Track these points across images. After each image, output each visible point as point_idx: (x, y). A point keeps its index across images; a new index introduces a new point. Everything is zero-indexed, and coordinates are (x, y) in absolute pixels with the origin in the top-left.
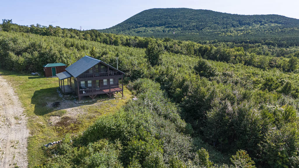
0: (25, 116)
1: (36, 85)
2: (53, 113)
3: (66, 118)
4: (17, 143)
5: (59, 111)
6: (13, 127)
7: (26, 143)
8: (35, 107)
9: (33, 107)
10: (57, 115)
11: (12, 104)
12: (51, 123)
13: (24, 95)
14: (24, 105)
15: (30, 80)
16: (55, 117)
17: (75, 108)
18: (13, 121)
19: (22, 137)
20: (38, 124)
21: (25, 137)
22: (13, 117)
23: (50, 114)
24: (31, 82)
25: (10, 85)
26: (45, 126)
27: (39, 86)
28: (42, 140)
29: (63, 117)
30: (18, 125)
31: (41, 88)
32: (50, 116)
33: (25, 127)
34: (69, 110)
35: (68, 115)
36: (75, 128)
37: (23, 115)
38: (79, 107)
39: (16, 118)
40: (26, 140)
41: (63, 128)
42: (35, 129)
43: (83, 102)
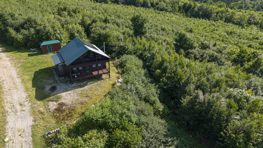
0: (28, 102)
1: (35, 65)
2: (51, 98)
3: (62, 104)
4: (23, 132)
5: (56, 95)
6: (19, 114)
7: (30, 131)
8: (36, 91)
9: (34, 92)
10: (55, 101)
11: (16, 88)
12: (49, 109)
13: (26, 76)
14: (27, 90)
15: (30, 58)
16: (52, 102)
17: (69, 92)
18: (18, 107)
19: (27, 125)
20: (39, 111)
21: (29, 125)
22: (18, 103)
23: (48, 99)
24: (31, 61)
25: (13, 65)
26: (45, 113)
27: (37, 65)
28: (43, 128)
29: (59, 102)
30: (23, 112)
31: (40, 68)
32: (49, 101)
33: (29, 114)
34: (64, 94)
35: (63, 101)
36: (70, 115)
37: (26, 101)
38: (73, 91)
39: (21, 105)
40: (30, 128)
41: (60, 115)
42: (37, 116)
43: (76, 85)
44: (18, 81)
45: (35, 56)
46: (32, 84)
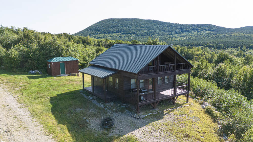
5: (122, 138)
8: (70, 130)
13: (36, 105)
27: (50, 89)
34: (137, 134)
38: (149, 126)
43: (147, 115)
44: (23, 113)
45: (40, 79)
46: (54, 118)
